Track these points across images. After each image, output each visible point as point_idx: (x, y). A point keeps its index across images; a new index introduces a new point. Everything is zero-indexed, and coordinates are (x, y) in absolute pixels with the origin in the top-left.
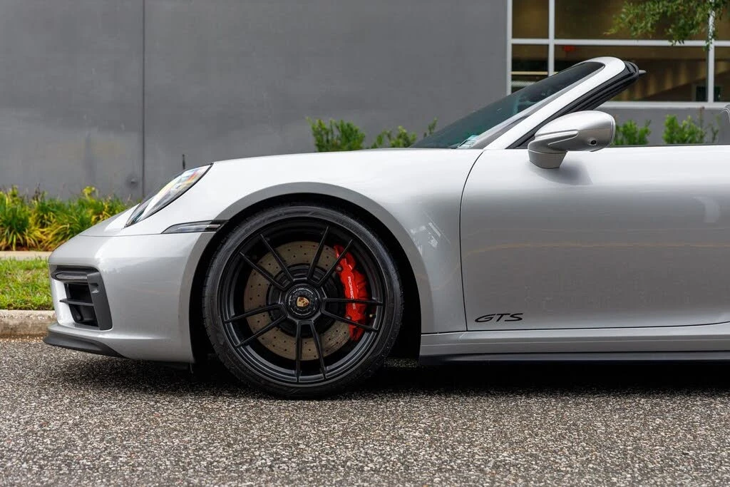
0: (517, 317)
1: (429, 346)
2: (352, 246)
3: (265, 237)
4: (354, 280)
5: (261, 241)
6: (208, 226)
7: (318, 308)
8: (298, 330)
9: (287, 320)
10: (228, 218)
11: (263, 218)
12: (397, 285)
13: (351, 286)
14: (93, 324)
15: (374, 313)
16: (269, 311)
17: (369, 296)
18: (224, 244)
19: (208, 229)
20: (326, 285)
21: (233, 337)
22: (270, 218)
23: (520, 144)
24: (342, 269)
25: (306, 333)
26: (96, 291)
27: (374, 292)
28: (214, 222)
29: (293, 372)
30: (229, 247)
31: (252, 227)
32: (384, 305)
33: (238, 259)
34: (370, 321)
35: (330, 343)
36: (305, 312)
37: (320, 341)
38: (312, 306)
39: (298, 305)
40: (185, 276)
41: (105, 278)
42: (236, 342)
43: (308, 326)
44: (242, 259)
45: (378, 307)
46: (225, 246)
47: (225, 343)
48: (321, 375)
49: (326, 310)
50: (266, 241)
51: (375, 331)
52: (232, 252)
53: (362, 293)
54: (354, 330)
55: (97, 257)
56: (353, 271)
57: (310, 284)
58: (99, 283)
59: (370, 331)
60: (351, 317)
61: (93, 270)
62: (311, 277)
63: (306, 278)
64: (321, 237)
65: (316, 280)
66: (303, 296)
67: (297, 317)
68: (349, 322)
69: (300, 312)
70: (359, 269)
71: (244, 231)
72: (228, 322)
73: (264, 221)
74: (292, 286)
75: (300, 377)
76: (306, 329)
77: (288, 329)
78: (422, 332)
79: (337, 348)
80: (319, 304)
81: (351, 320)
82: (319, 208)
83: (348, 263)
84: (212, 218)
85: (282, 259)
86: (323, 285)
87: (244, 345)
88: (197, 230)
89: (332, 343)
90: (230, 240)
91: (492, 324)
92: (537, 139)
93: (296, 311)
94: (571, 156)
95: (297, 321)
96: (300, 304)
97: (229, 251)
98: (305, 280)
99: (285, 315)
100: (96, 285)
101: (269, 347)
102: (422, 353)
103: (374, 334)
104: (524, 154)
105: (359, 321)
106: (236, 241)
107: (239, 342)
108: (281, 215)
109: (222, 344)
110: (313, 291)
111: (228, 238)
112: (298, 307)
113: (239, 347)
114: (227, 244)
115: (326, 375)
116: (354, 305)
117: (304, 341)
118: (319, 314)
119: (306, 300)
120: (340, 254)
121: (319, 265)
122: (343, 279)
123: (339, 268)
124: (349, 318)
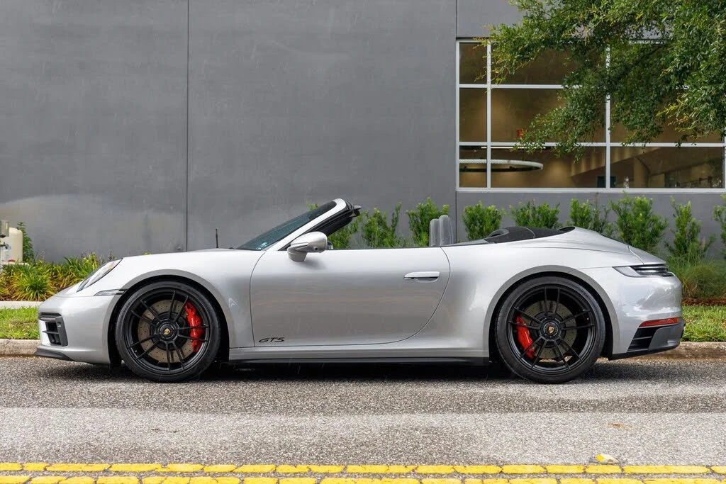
0: (281, 340)
1: (233, 355)
6: (118, 292)
7: (176, 334)
8: (167, 347)
9: (160, 342)
13: (192, 321)
14: (59, 344)
16: (151, 338)
17: (201, 323)
19: (117, 294)
23: (284, 249)
25: (171, 348)
26: (60, 326)
28: (120, 290)
29: (167, 369)
36: (169, 337)
38: (173, 333)
41: (64, 319)
43: (172, 344)
48: (182, 368)
49: (180, 334)
50: (144, 303)
53: (198, 322)
54: (197, 342)
55: (61, 307)
56: (194, 315)
57: (170, 321)
58: (61, 322)
61: (59, 315)
62: (170, 318)
63: (167, 319)
64: (172, 297)
65: (173, 319)
67: (165, 340)
68: (193, 339)
69: (167, 337)
72: (130, 348)
74: (160, 324)
75: (171, 371)
76: (171, 345)
77: (162, 346)
78: (230, 347)
79: (189, 353)
80: (176, 332)
83: (192, 311)
84: (120, 288)
85: (155, 311)
87: (140, 358)
88: (112, 294)
91: (268, 343)
92: (292, 247)
93: (164, 337)
94: (310, 255)
95: (165, 342)
96: (166, 333)
99: (160, 340)
100: (60, 323)
101: (155, 358)
102: (230, 358)
104: (286, 254)
105: (198, 337)
107: (137, 357)
110: (172, 325)
111: (127, 299)
112: (165, 335)
115: (184, 367)
116: (195, 329)
117: (170, 352)
118: (176, 337)
119: (168, 330)
122: (189, 320)
124: (193, 337)
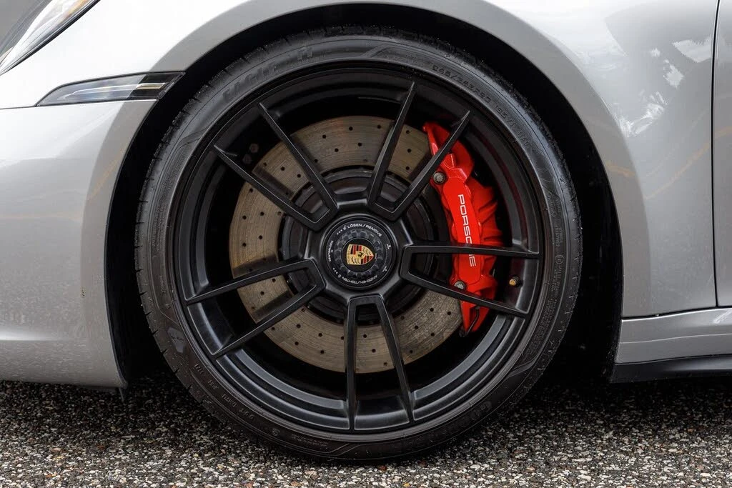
1: (637, 344)
2: (470, 127)
3: (271, 108)
4: (471, 201)
5: (261, 120)
6: (138, 86)
7: (394, 268)
8: (351, 312)
9: (324, 293)
10: (183, 65)
11: (264, 66)
12: (570, 214)
13: (465, 217)
15: (518, 274)
16: (284, 274)
17: (506, 238)
18: (177, 126)
19: (138, 94)
20: (408, 216)
21: (207, 335)
22: (282, 65)
24: (446, 178)
25: (367, 316)
27: (516, 227)
28: (150, 77)
29: (341, 405)
30: (188, 133)
31: (239, 87)
32: (542, 257)
33: (209, 159)
34: (510, 294)
35: (417, 336)
36: (365, 278)
37: (397, 333)
38: (381, 263)
39: (350, 262)
40: (90, 204)
42: (214, 347)
43: (372, 308)
44: (218, 161)
45: (526, 262)
46: (179, 132)
47: (188, 351)
48: (403, 412)
49: (410, 269)
50: (273, 119)
51: (520, 316)
52: (194, 145)
53: (491, 230)
54: (472, 310)
56: (468, 182)
57: (375, 212)
59: (510, 315)
60: (465, 284)
62: (376, 198)
63: (365, 201)
64: (398, 107)
65: (386, 203)
66: (359, 242)
67: (347, 288)
68: (460, 296)
69: (354, 277)
70: (482, 175)
71: (220, 97)
72: (194, 303)
73: (266, 72)
74: (335, 218)
75: (357, 418)
77: (328, 309)
78: (624, 313)
79: (433, 345)
80: (395, 259)
81: (465, 290)
82: (393, 40)
83: (458, 163)
84: (147, 66)
85: (308, 155)
86: (403, 216)
87: (231, 353)
88: (115, 98)
89: (422, 334)
90: (189, 119)
93: (345, 274)
95: (348, 297)
96: (353, 259)
97: (187, 142)
98: (362, 204)
99: (321, 284)
101: (287, 346)
102: (620, 359)
103: (519, 323)
105: (484, 293)
106: (205, 121)
107: (220, 346)
108: (305, 57)
109: (180, 350)
110: (382, 229)
111: (187, 113)
112: (351, 267)
113: (220, 356)
114: (183, 126)
115: (414, 411)
116: (472, 258)
117: (361, 331)
118: (395, 279)
119: (366, 251)
120: (439, 145)
121: (391, 168)
122: (447, 201)
123: (438, 176)
124: (460, 286)
